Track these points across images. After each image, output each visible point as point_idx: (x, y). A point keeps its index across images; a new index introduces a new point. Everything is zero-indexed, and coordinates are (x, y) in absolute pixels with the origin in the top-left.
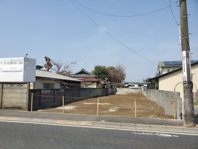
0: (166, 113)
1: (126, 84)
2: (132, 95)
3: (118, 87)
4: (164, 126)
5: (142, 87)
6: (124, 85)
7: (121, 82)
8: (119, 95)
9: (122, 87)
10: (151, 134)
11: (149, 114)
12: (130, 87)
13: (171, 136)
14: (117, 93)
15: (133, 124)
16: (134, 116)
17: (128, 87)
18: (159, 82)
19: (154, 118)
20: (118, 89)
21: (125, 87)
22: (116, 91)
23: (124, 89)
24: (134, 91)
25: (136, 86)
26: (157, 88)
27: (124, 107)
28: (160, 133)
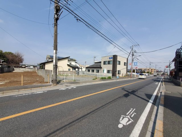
0: (45, 81)
1: (24, 65)
2: (28, 72)
3: (15, 67)
4: (41, 88)
5: (36, 68)
6: (22, 66)
7: (19, 64)
8: (16, 73)
9: (20, 67)
10: (30, 94)
11: (34, 82)
12: (26, 68)
13: (43, 92)
14: (14, 71)
15: (17, 90)
16: (21, 85)
17: (25, 67)
18: (46, 65)
19: (37, 84)
20: (15, 69)
21: (23, 67)
22: (14, 70)
23: (21, 69)
24: (29, 70)
25: (32, 67)
26: (44, 69)
27: (15, 80)
28: (36, 92)
